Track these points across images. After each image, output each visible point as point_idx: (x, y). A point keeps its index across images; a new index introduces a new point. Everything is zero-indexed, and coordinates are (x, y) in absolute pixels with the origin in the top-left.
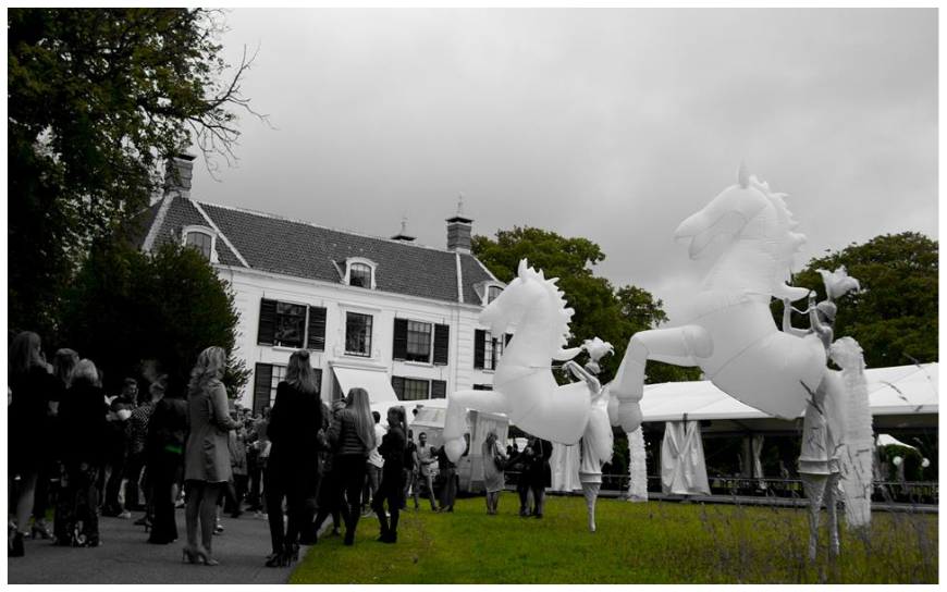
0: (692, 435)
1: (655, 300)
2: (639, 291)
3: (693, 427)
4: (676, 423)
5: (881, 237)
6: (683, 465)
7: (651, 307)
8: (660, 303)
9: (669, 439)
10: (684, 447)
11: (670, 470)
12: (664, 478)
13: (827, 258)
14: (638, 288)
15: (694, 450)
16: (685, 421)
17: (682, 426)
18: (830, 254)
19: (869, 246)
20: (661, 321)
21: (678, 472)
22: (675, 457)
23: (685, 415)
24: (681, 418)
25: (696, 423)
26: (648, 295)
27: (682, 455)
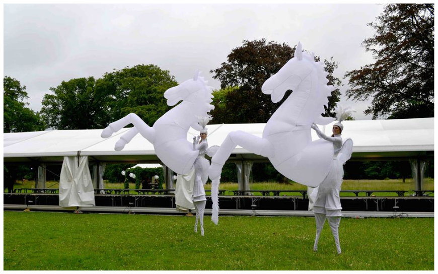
1: (22, 86)
2: (12, 80)
3: (84, 161)
5: (139, 65)
6: (76, 187)
7: (19, 89)
8: (24, 88)
10: (77, 174)
11: (66, 190)
12: (60, 196)
13: (114, 73)
14: (12, 78)
16: (79, 156)
18: (115, 71)
19: (134, 69)
20: (25, 98)
21: (73, 192)
22: (69, 181)
23: (79, 152)
24: (76, 154)
25: (87, 157)
26: (18, 82)
27: (76, 180)
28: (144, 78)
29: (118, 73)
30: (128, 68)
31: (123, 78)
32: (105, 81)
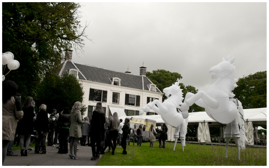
0: (206, 126)
2: (192, 87)
3: (206, 124)
4: (202, 123)
5: (258, 72)
6: (204, 134)
9: (200, 127)
10: (204, 129)
11: (200, 136)
12: (198, 138)
15: (207, 130)
16: (204, 122)
17: (203, 123)
18: (244, 77)
19: (255, 75)
21: (202, 136)
23: (204, 121)
24: (203, 121)
26: (194, 88)
27: (203, 132)
28: (261, 79)
29: (246, 78)
30: (251, 75)
31: (249, 80)
32: (239, 83)
